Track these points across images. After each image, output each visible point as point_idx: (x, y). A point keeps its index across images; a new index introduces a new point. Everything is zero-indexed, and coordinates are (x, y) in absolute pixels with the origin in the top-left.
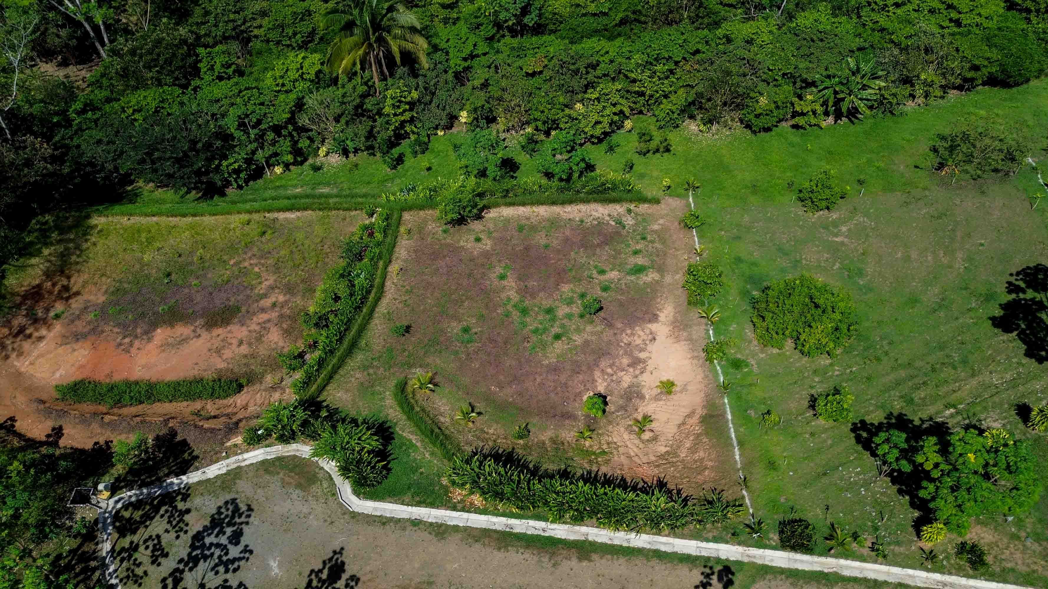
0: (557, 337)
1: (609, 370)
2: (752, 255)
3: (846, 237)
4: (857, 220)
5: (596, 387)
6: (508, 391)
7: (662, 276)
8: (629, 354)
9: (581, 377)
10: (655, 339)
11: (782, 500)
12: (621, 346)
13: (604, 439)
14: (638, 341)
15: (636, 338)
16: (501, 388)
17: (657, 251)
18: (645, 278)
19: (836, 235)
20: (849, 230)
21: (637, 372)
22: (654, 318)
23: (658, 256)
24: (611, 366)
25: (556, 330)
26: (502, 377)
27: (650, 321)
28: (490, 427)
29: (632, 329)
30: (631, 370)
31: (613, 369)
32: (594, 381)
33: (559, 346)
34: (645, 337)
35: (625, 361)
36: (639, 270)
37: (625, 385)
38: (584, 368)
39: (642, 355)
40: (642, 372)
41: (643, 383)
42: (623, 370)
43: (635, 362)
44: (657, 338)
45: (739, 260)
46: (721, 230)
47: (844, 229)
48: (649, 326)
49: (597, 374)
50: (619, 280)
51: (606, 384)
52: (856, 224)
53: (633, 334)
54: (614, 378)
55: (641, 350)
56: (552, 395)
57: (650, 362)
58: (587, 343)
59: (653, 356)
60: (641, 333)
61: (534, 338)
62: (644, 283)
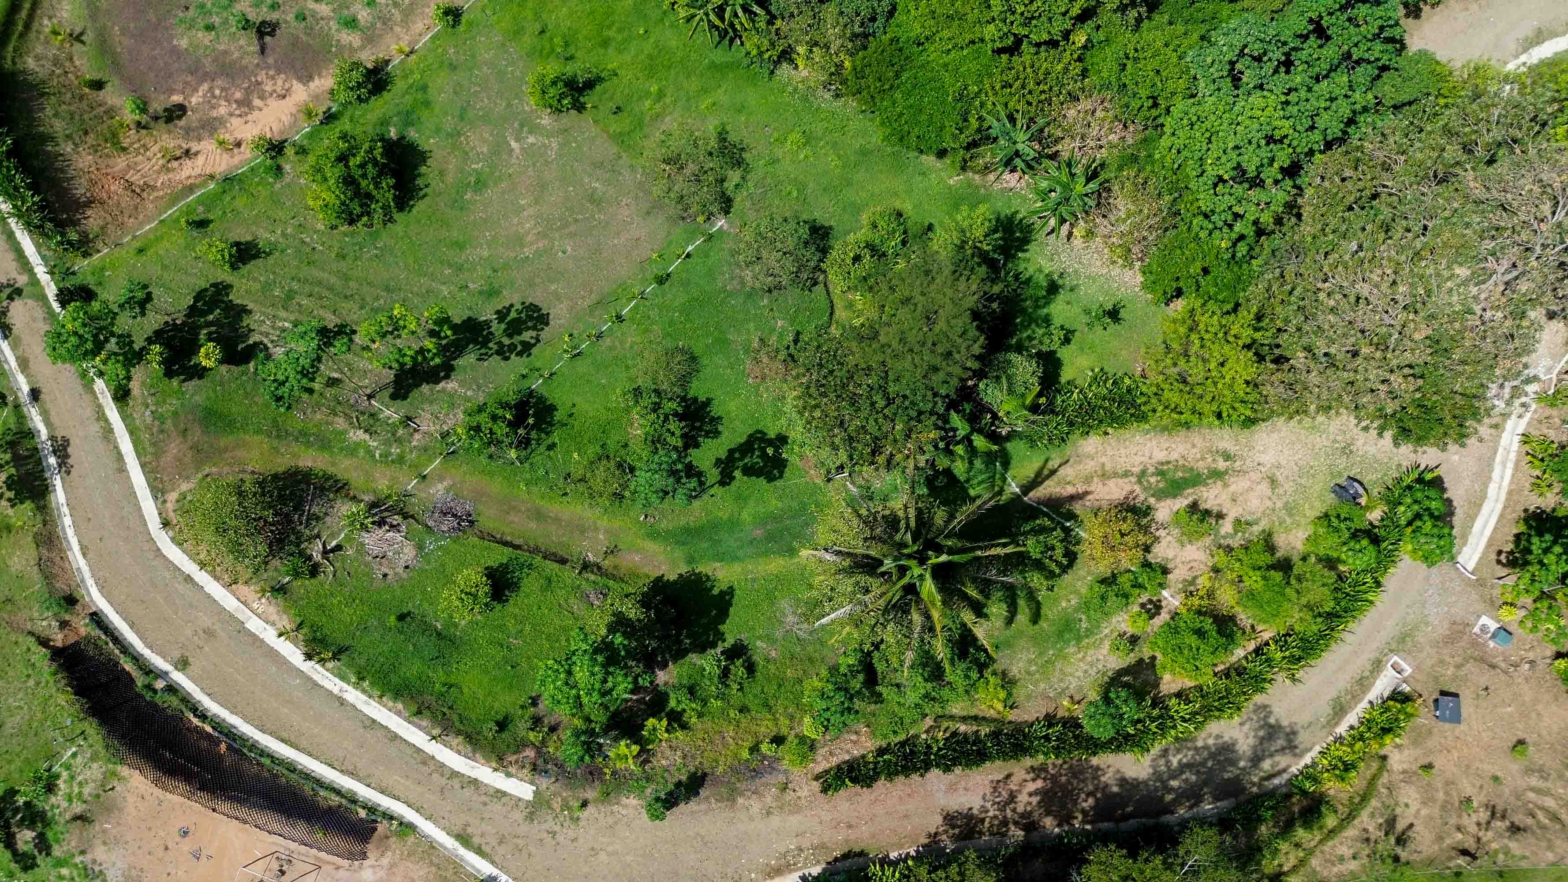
0: (210, 28)
1: (217, 92)
2: (439, 94)
3: (522, 149)
4: (550, 142)
5: (192, 96)
6: (126, 41)
7: (363, 47)
8: (248, 92)
9: (189, 78)
10: (284, 97)
11: (107, 273)
12: (250, 80)
13: (147, 140)
14: (268, 88)
15: (271, 83)
16: (123, 34)
17: (389, 19)
18: (345, 36)
19: (517, 140)
20: (533, 144)
21: (237, 112)
22: (306, 78)
23: (384, 24)
24: (223, 89)
25: (216, 20)
26: (132, 25)
27: (300, 79)
28: (81, 58)
29: (279, 72)
30: (234, 106)
31: (222, 91)
32: (196, 90)
33: (204, 38)
34: (279, 90)
35: (238, 95)
36: (351, 23)
37: (214, 113)
38: (201, 72)
39: (257, 102)
40: (240, 116)
41: (228, 125)
42: (227, 101)
43: (245, 104)
44: (287, 98)
45: (424, 88)
46: (455, 46)
47: (531, 140)
48: (295, 82)
49: (205, 86)
50: (322, 19)
51: (201, 100)
52: (544, 145)
53: (273, 78)
54: (214, 101)
55: (262, 98)
56: (152, 75)
57: (256, 113)
58: (225, 52)
59: (265, 109)
60: (280, 82)
61: (191, 13)
62: (338, 41)
